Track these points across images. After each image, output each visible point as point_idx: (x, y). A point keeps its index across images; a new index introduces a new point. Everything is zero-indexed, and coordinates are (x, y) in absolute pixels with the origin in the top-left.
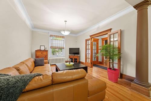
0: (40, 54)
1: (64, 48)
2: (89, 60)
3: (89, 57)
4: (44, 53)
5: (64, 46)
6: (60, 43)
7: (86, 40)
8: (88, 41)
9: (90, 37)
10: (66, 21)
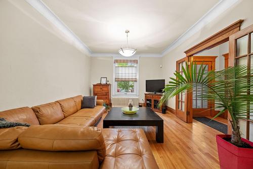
0: (99, 90)
1: (136, 81)
2: (184, 104)
3: (184, 100)
4: (104, 89)
5: (138, 77)
6: (130, 72)
7: (178, 63)
8: (181, 65)
9: (185, 55)
10: (127, 32)
